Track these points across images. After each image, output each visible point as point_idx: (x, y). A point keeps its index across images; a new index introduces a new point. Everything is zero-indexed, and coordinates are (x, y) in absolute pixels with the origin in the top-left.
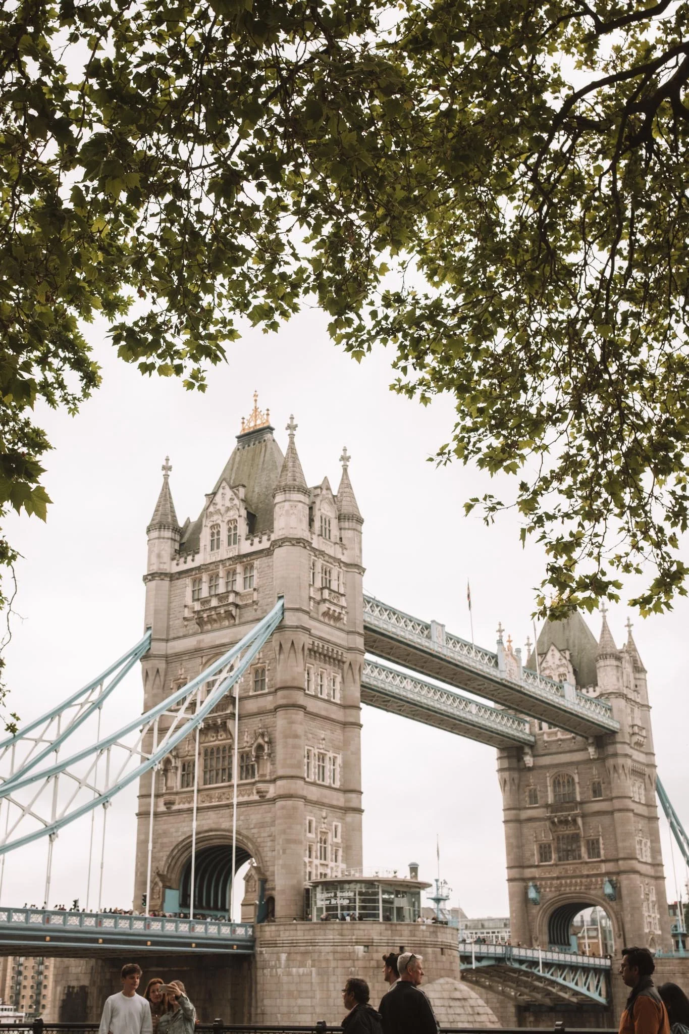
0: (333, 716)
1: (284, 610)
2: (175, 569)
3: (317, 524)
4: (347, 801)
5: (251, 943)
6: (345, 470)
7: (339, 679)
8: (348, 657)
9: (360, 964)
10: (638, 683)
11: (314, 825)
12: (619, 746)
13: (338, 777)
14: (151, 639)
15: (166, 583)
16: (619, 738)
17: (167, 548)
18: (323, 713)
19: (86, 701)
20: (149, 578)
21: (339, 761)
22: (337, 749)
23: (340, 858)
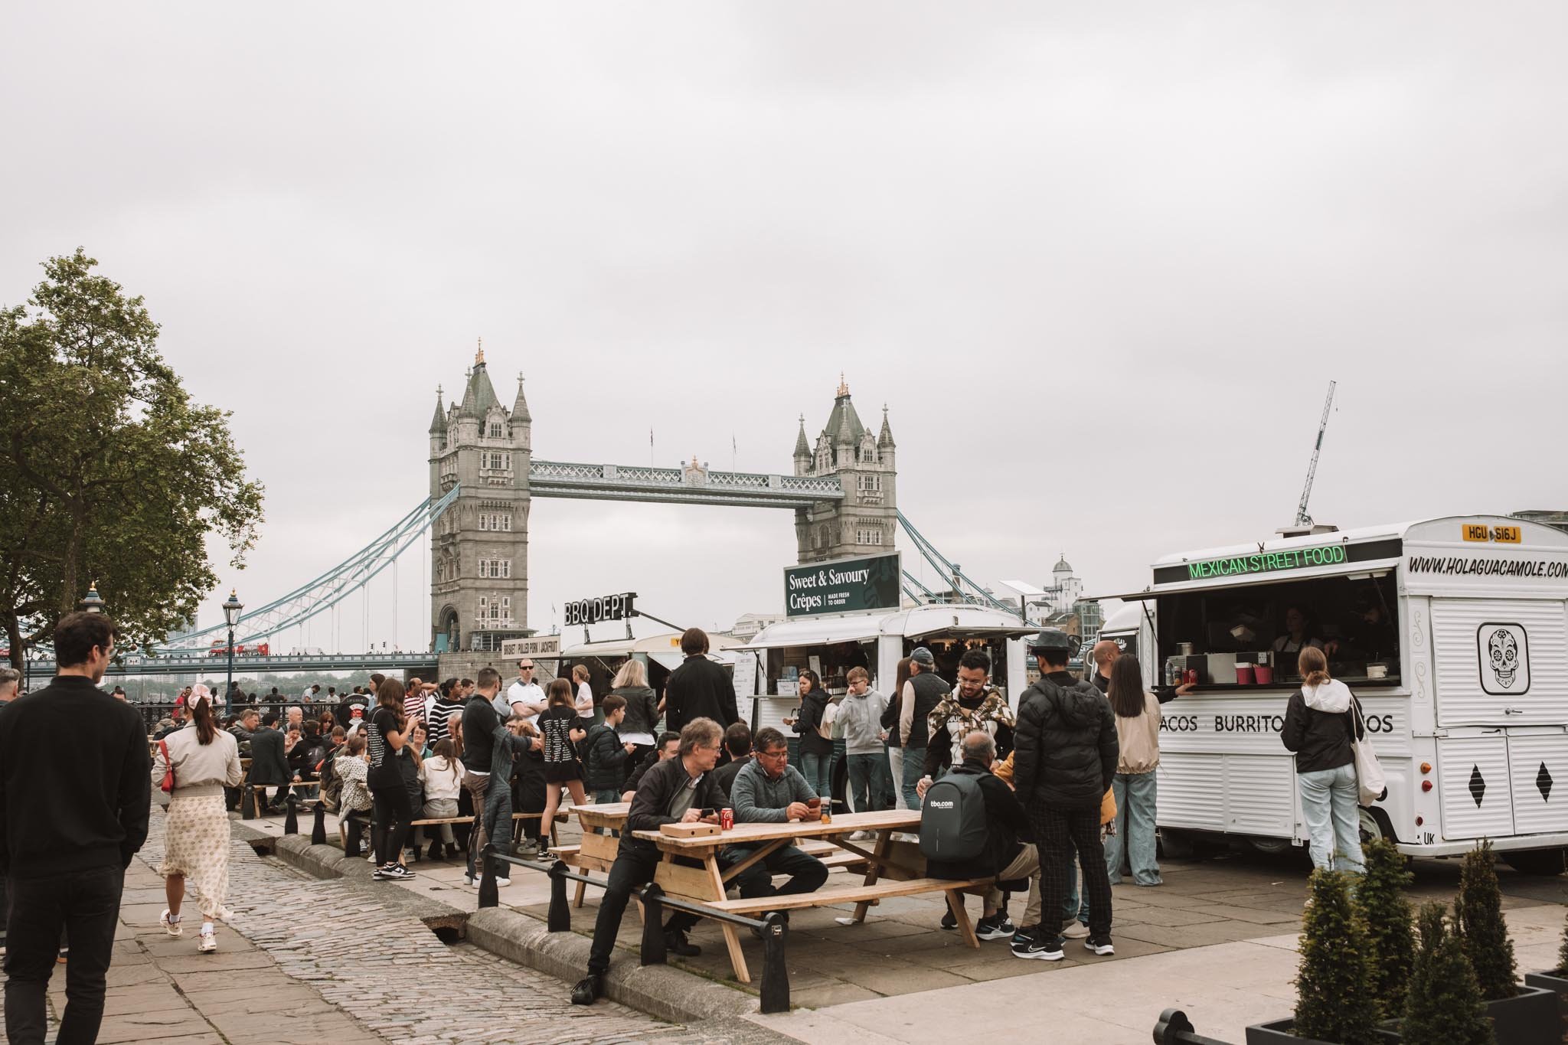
0: (504, 540)
1: (460, 488)
2: (442, 456)
3: (488, 430)
4: (515, 584)
5: (437, 662)
6: (521, 387)
7: (510, 517)
8: (513, 504)
9: (469, 671)
10: (882, 455)
11: (486, 600)
12: (843, 508)
13: (509, 572)
14: (431, 498)
15: (437, 465)
16: (844, 503)
17: (437, 444)
18: (494, 539)
19: (413, 532)
20: (430, 461)
21: (509, 564)
22: (507, 556)
23: (509, 616)
